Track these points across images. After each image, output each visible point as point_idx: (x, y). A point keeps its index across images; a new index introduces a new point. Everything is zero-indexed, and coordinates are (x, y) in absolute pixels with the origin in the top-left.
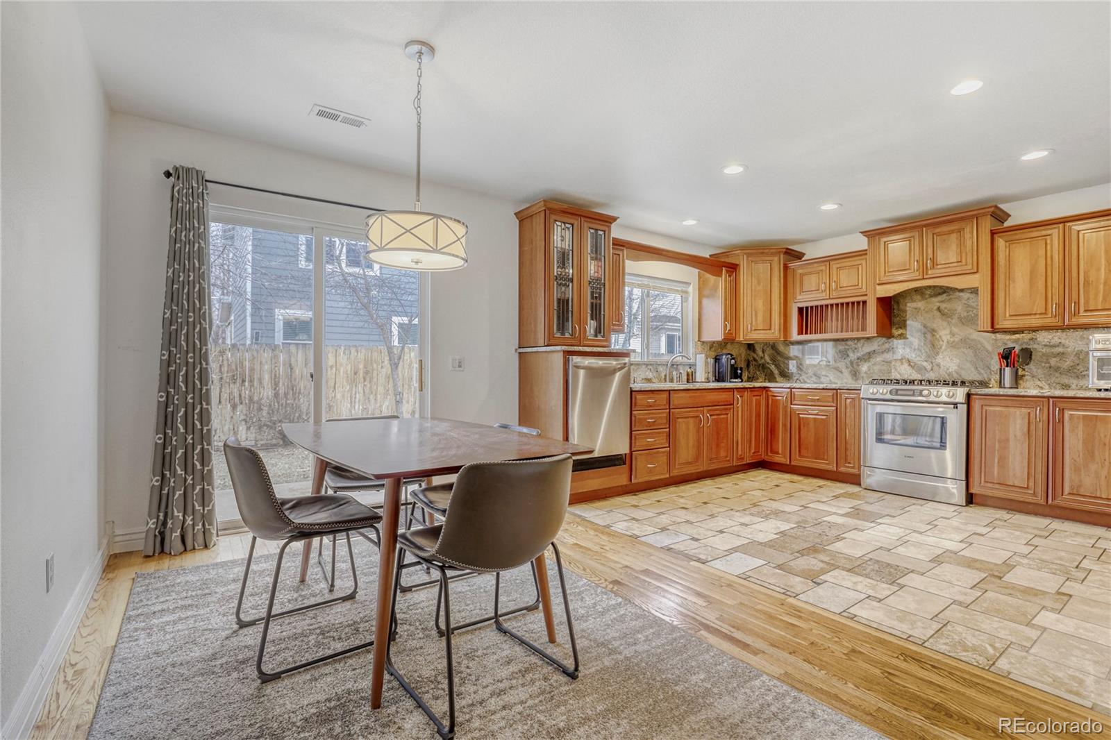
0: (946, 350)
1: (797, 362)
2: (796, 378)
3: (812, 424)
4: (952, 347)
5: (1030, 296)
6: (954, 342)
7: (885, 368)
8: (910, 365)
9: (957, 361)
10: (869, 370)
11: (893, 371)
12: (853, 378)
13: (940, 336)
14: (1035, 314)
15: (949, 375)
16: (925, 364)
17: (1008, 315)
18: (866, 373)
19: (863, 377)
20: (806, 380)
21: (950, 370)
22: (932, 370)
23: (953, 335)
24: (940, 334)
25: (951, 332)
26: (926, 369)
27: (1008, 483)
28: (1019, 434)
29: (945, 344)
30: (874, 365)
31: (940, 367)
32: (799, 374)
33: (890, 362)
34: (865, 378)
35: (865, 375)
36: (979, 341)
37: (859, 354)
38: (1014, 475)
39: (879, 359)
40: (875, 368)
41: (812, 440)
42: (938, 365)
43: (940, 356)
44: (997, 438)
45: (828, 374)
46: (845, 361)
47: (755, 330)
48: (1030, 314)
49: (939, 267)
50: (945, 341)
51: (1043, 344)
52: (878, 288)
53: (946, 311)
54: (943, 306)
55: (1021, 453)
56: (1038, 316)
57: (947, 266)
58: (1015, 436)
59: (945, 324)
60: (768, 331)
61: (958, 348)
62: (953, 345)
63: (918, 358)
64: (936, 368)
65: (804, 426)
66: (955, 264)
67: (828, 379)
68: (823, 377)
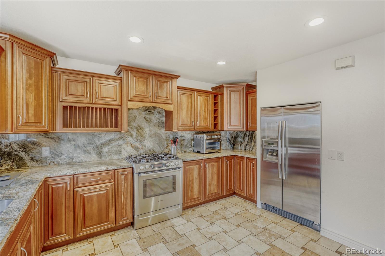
0: (148, 138)
1: (50, 149)
2: (49, 161)
4: (150, 137)
6: (151, 134)
7: (118, 149)
8: (132, 146)
9: (152, 143)
10: (109, 151)
11: (123, 150)
12: (98, 157)
13: (145, 131)
15: (149, 151)
16: (139, 146)
18: (107, 152)
19: (105, 155)
20: (60, 161)
21: (150, 148)
22: (142, 148)
23: (151, 131)
24: (146, 130)
25: (150, 129)
26: (139, 148)
27: (193, 198)
29: (148, 135)
30: (112, 147)
31: (145, 147)
32: (52, 157)
33: (121, 145)
34: (106, 156)
35: (106, 154)
36: (160, 134)
37: (102, 141)
39: (115, 144)
40: (113, 149)
41: (95, 211)
42: (145, 146)
43: (146, 141)
44: (190, 179)
45: (78, 156)
46: (93, 146)
47: (26, 123)
48: (186, 125)
49: (159, 98)
50: (148, 134)
51: (180, 136)
52: (129, 103)
53: (148, 119)
54: (147, 116)
55: (197, 184)
56: (188, 126)
57: (162, 98)
58: (195, 177)
59: (147, 125)
60: (39, 125)
61: (153, 137)
62: (151, 136)
63: (136, 143)
64: (144, 147)
65: (88, 203)
66: (165, 98)
67: (79, 159)
68: (75, 158)
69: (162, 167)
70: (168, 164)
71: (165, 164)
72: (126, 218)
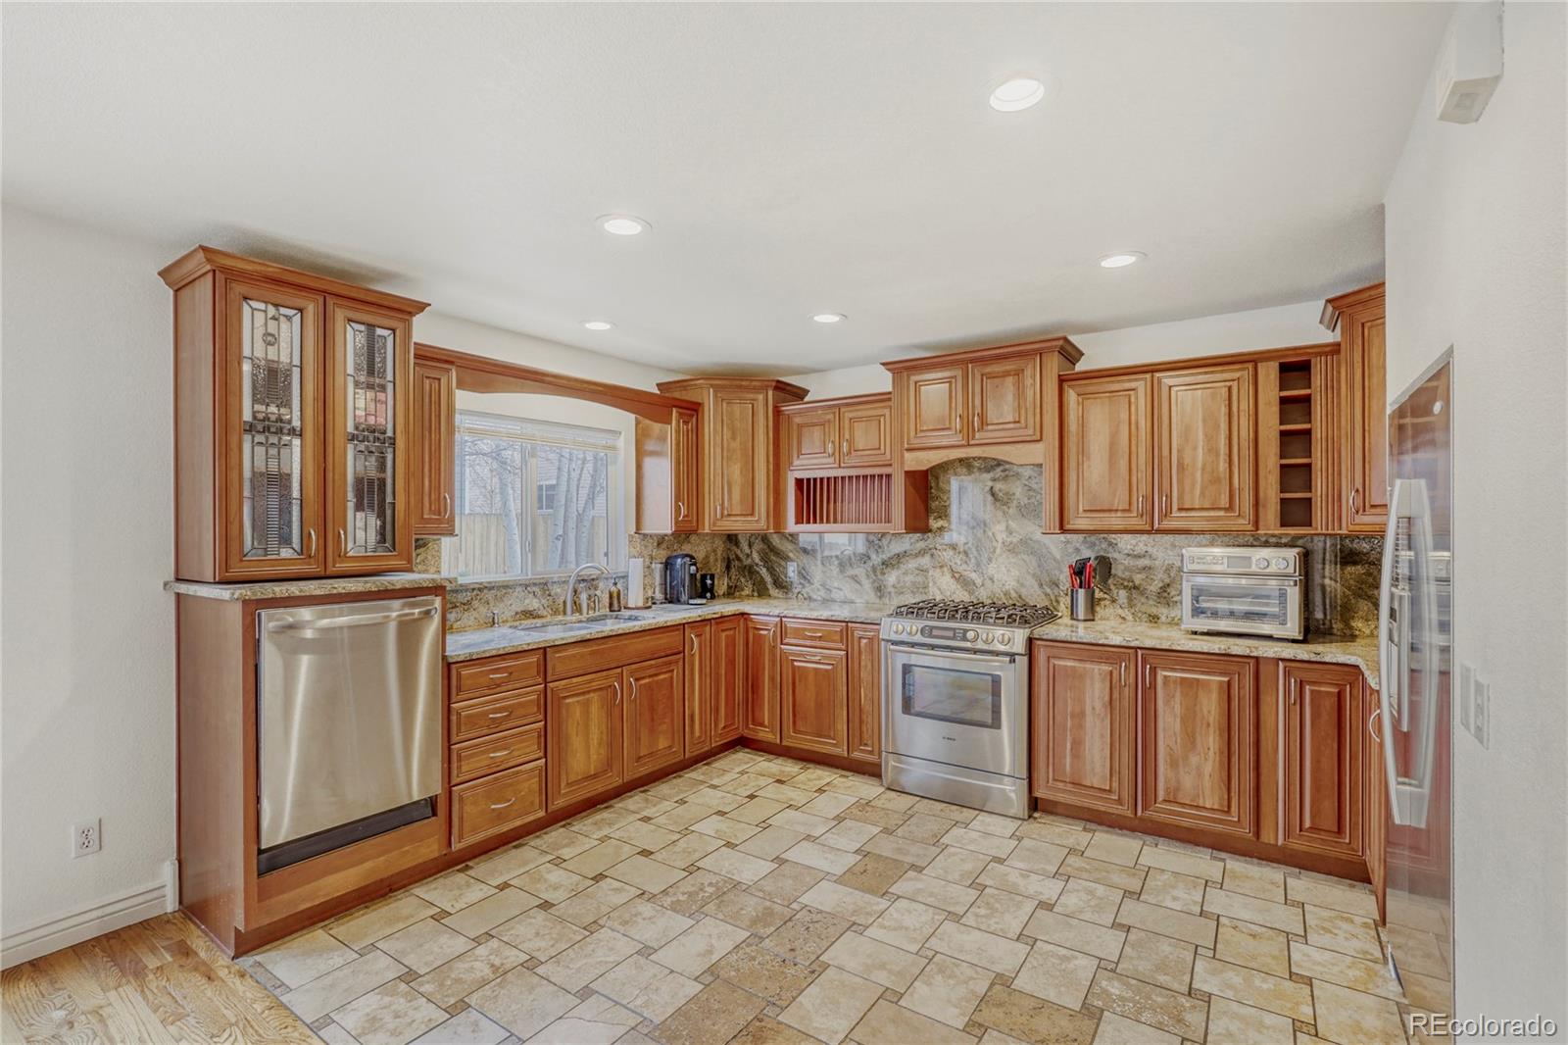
0: (1001, 555)
1: (798, 565)
2: (796, 591)
3: (811, 677)
4: (1009, 551)
5: (1110, 482)
6: (1011, 543)
7: (920, 579)
8: (953, 577)
9: (1015, 572)
10: (898, 583)
11: (930, 585)
12: (876, 594)
13: (993, 534)
14: (1117, 510)
15: (1005, 595)
16: (974, 576)
17: (1081, 509)
18: (894, 586)
19: (890, 593)
20: (811, 594)
21: (1007, 587)
22: (983, 585)
23: (1010, 532)
24: (993, 530)
25: (1007, 527)
26: (974, 584)
27: (1084, 783)
28: (1098, 705)
29: (1000, 544)
30: (906, 573)
31: (993, 582)
32: (801, 584)
33: (927, 571)
34: (893, 594)
35: (892, 590)
36: (1045, 544)
37: (884, 556)
38: (1093, 769)
39: (912, 564)
40: (907, 579)
41: (813, 704)
42: (991, 579)
43: (993, 564)
44: (1069, 709)
45: (841, 586)
46: (866, 566)
47: (729, 515)
48: (1110, 511)
49: (990, 427)
50: (1000, 541)
51: (1126, 552)
52: (907, 455)
53: (1001, 494)
54: (998, 486)
55: (1102, 736)
56: (1119, 514)
57: (1001, 427)
58: (1093, 709)
59: (1000, 514)
60: (749, 518)
61: (1017, 554)
62: (1011, 549)
63: (964, 566)
64: (988, 583)
65: (800, 681)
66: (1012, 426)
67: (841, 593)
68: (835, 590)
69: (954, 638)
70: (971, 635)
71: (966, 631)
72: (870, 749)
